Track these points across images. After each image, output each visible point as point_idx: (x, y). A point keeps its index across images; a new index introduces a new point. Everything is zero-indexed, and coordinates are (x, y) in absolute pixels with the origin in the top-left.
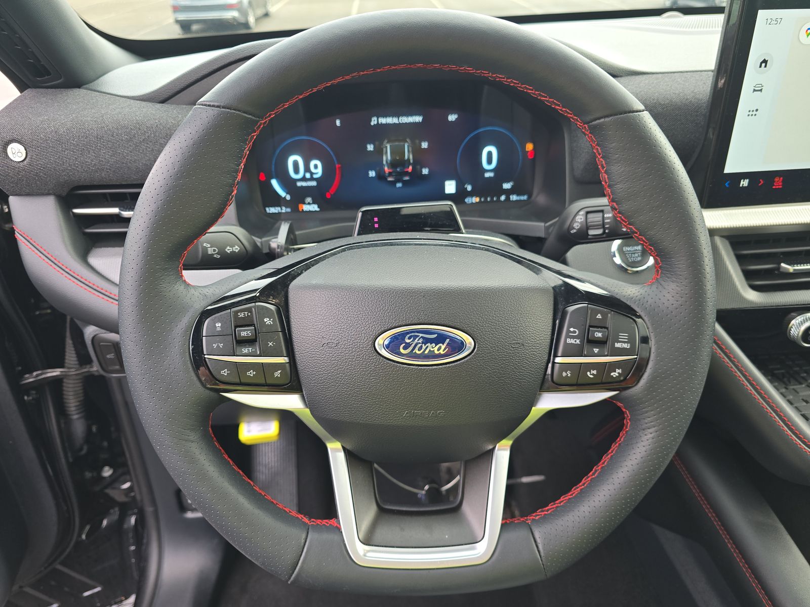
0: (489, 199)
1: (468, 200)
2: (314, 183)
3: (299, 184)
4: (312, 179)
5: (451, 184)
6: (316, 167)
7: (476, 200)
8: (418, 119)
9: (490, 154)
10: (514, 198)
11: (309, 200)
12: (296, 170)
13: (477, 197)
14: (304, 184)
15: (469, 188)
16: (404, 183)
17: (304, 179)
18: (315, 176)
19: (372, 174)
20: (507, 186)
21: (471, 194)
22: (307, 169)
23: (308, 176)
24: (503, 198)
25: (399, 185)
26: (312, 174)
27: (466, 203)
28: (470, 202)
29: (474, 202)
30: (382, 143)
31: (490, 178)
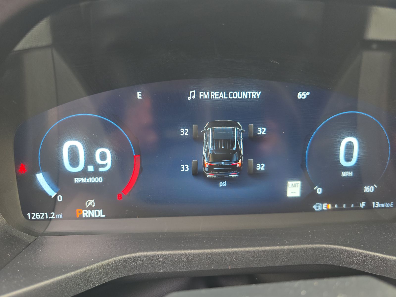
0: (344, 206)
1: (318, 207)
2: (100, 180)
3: (77, 180)
4: (96, 174)
5: (295, 186)
6: (103, 157)
7: (326, 206)
8: (256, 95)
9: (350, 147)
10: (377, 205)
11: (91, 202)
12: (74, 161)
13: (328, 203)
14: (85, 180)
15: (319, 191)
16: (230, 181)
17: (84, 173)
18: (101, 170)
19: (185, 168)
20: (368, 189)
21: (322, 199)
22: (90, 160)
23: (91, 168)
24: (362, 205)
25: (223, 184)
26: (97, 166)
27: (313, 210)
28: (320, 209)
29: (325, 209)
30: (201, 127)
31: (348, 177)
